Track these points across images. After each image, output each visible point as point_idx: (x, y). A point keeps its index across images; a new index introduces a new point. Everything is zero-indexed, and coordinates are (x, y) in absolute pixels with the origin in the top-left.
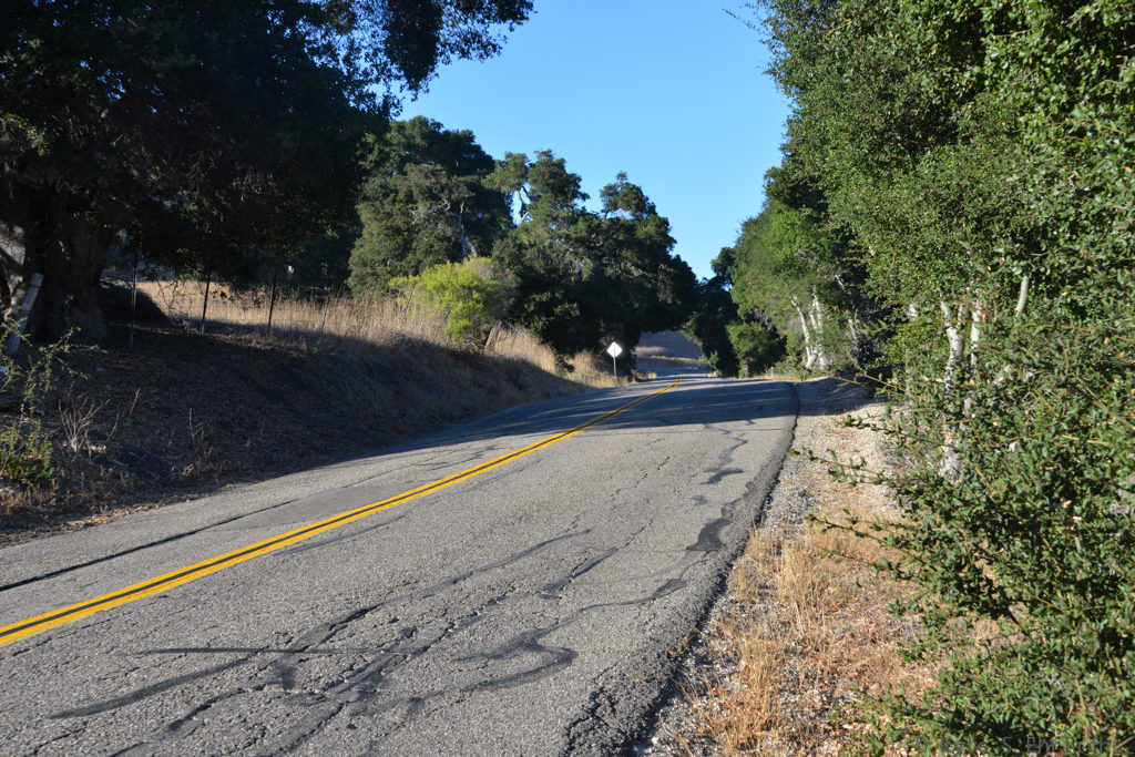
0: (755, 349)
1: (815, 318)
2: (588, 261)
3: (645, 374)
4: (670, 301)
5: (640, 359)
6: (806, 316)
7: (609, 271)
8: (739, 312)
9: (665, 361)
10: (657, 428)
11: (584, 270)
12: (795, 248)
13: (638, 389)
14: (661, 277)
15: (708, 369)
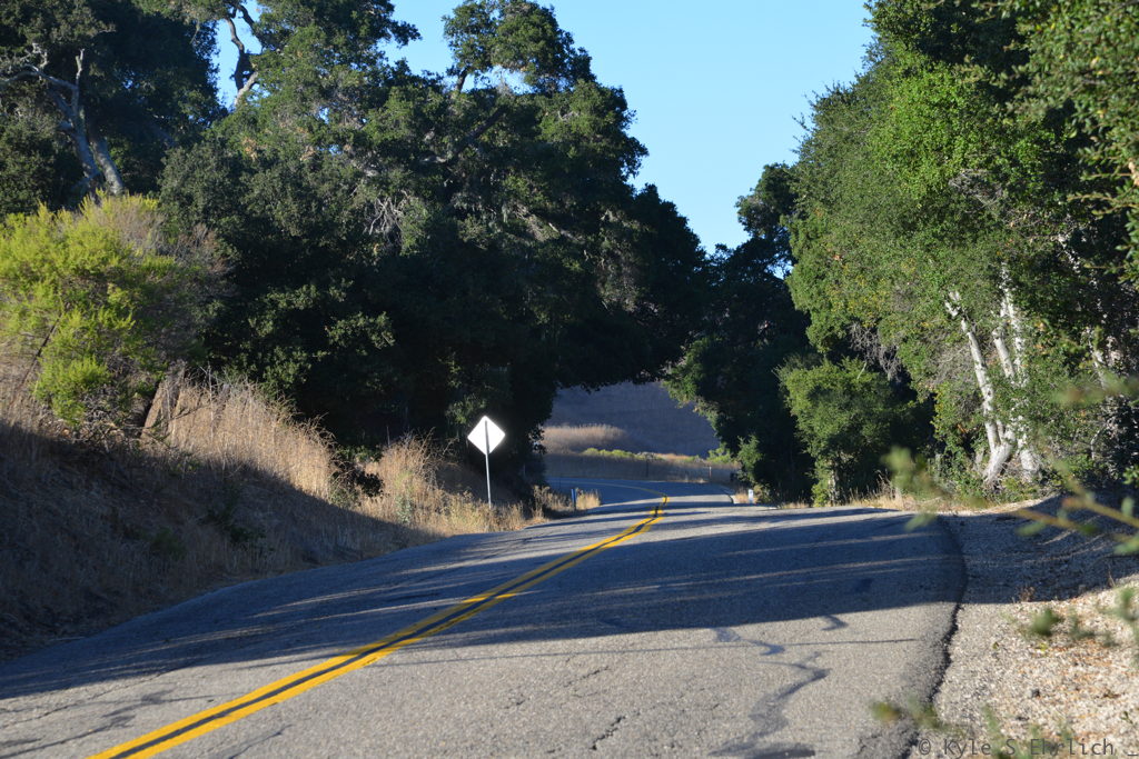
0: (855, 428)
1: (1008, 347)
2: (415, 201)
3: (567, 494)
4: (630, 306)
5: (557, 459)
6: (983, 342)
7: (471, 229)
8: (810, 333)
9: (620, 461)
10: (593, 640)
11: (405, 227)
12: (949, 167)
13: (547, 538)
14: (606, 243)
15: (734, 483)
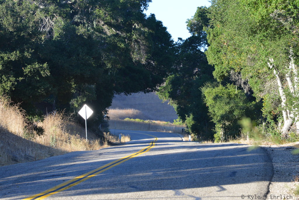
0: (231, 112)
1: (292, 81)
2: (59, 18)
3: (117, 136)
4: (143, 61)
5: (114, 122)
6: (282, 78)
7: (81, 30)
8: (214, 74)
9: (138, 124)
10: (126, 194)
11: (55, 28)
12: (270, 9)
13: (109, 153)
14: (134, 37)
15: (183, 133)
